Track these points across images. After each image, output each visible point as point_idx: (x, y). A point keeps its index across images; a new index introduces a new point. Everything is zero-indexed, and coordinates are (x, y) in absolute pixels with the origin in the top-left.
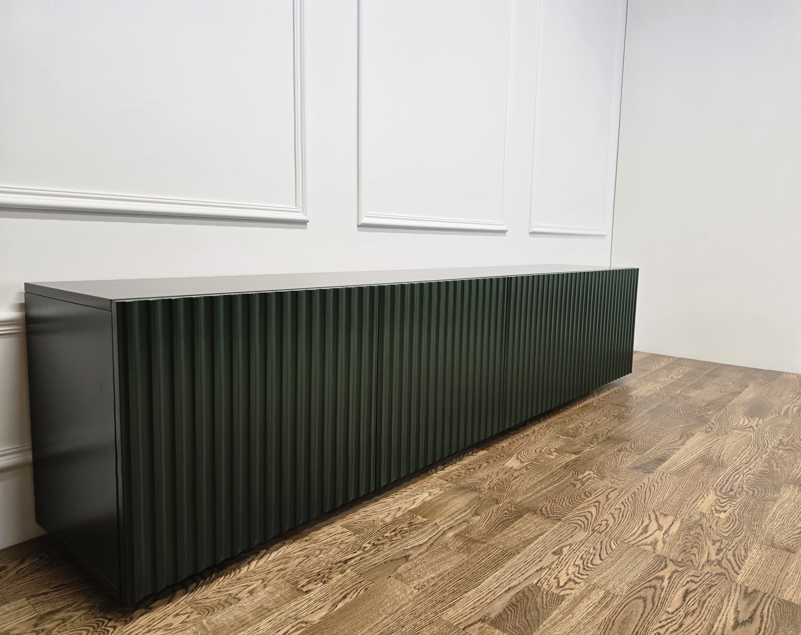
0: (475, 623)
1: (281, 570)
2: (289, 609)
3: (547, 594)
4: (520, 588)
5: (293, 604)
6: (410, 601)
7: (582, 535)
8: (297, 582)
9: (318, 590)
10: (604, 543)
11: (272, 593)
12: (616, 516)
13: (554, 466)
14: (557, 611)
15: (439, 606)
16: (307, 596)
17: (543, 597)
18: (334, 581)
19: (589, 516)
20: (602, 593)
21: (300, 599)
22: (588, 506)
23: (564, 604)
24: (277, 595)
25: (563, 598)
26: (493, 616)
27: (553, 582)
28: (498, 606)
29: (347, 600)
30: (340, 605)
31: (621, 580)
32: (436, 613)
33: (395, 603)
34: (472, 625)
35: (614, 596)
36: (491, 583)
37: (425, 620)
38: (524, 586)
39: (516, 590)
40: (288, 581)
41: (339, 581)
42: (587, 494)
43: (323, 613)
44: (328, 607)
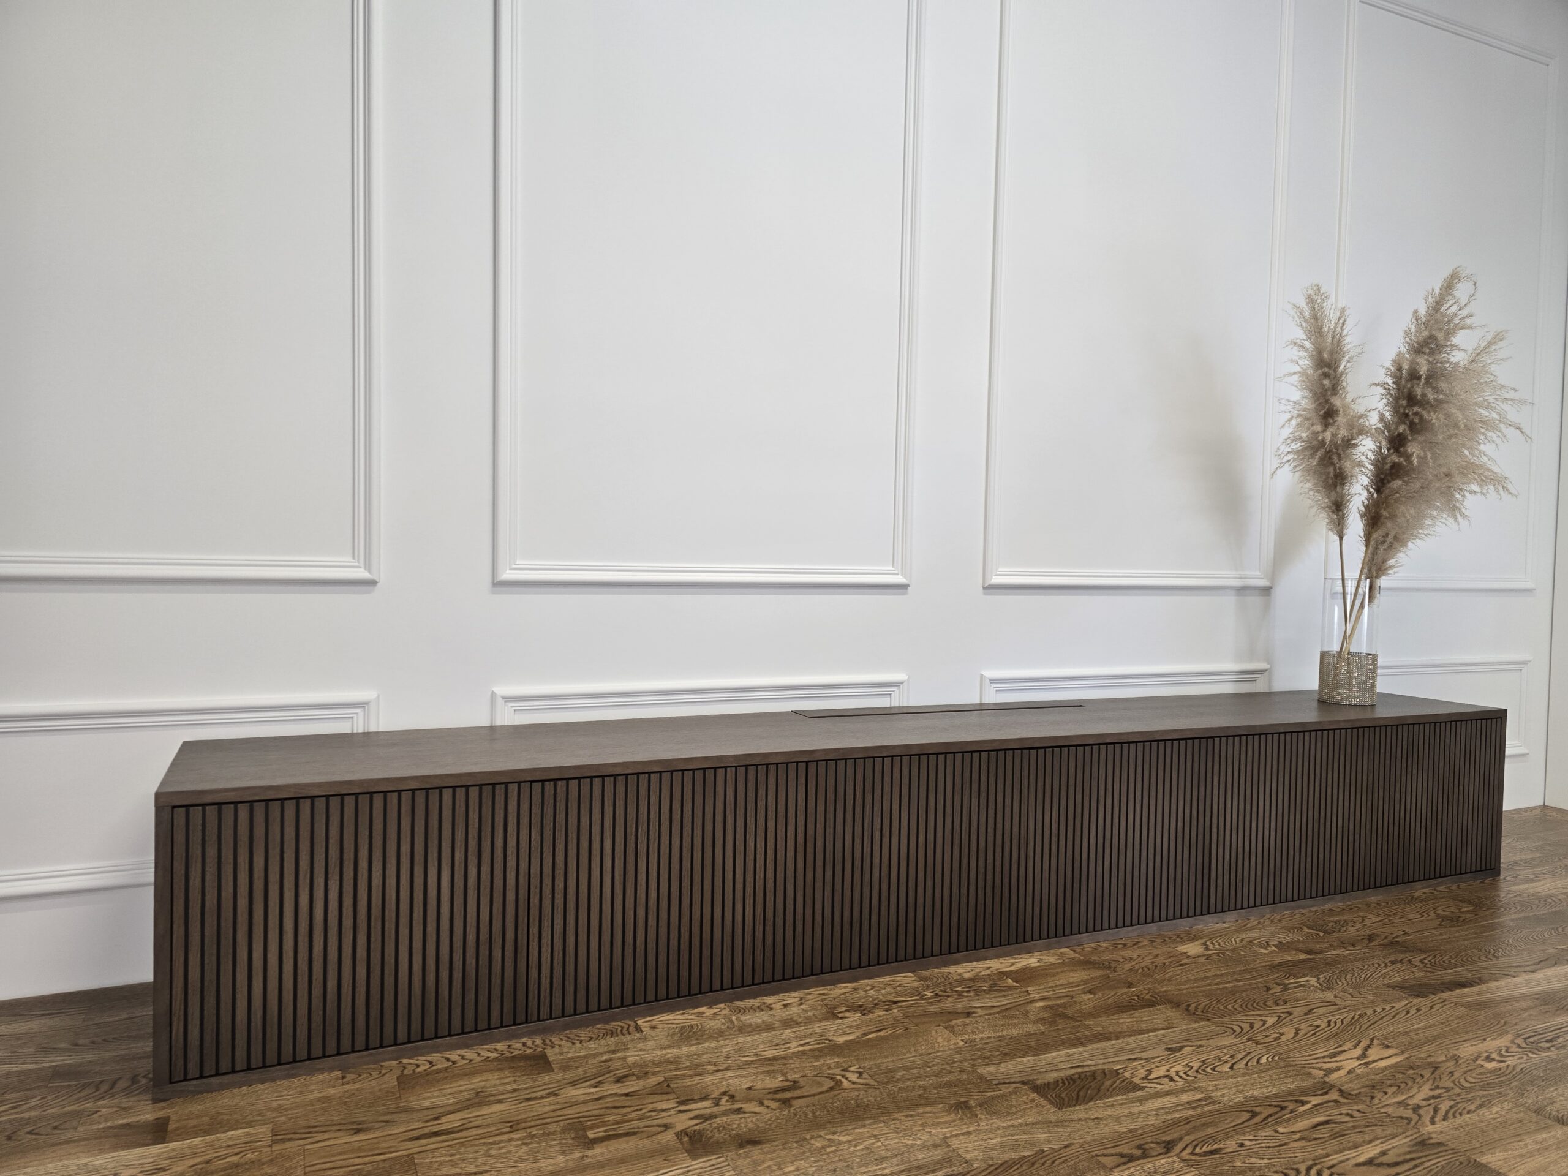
0: (1014, 1083)
1: (824, 994)
2: (818, 1027)
3: (1123, 1081)
4: (1093, 1068)
5: (822, 1024)
6: (951, 1049)
7: (1230, 1040)
8: (835, 1008)
9: (854, 1018)
10: (1253, 1055)
11: (806, 1011)
12: (1301, 1033)
13: (1258, 961)
14: (1124, 1097)
15: (980, 1061)
16: (840, 1021)
17: (1115, 1082)
18: (875, 1015)
19: (1257, 1025)
20: (1198, 1096)
21: (832, 1022)
22: (1270, 1015)
23: (1138, 1094)
24: (810, 1014)
25: (1143, 1088)
26: (1039, 1082)
27: (1142, 1073)
28: (1052, 1076)
29: (882, 1033)
30: (870, 1036)
31: (1240, 1092)
32: (973, 1065)
33: (931, 1048)
34: (1009, 1083)
35: (1215, 1102)
36: (1059, 1056)
37: (956, 1068)
38: (1100, 1067)
39: (1086, 1069)
40: (826, 1005)
41: (880, 1016)
42: (1279, 1002)
43: (851, 1037)
44: (858, 1033)
